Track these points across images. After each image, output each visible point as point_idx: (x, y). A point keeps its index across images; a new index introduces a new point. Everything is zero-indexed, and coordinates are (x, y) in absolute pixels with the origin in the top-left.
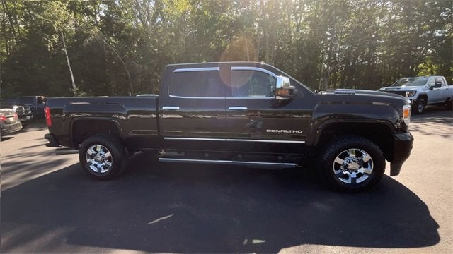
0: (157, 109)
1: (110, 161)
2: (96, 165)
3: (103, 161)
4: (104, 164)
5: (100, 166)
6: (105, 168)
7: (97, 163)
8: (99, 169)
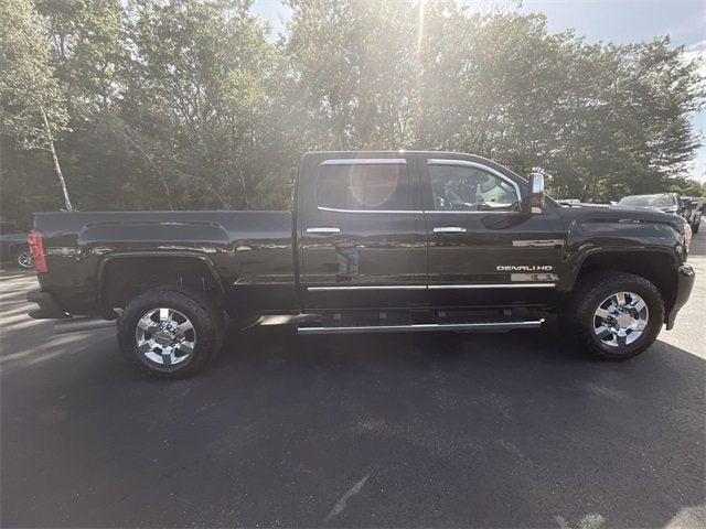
0: (295, 234)
1: (189, 339)
2: (158, 351)
3: (175, 341)
4: (177, 346)
5: (168, 350)
6: (178, 353)
7: (160, 347)
8: (166, 358)
